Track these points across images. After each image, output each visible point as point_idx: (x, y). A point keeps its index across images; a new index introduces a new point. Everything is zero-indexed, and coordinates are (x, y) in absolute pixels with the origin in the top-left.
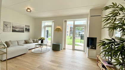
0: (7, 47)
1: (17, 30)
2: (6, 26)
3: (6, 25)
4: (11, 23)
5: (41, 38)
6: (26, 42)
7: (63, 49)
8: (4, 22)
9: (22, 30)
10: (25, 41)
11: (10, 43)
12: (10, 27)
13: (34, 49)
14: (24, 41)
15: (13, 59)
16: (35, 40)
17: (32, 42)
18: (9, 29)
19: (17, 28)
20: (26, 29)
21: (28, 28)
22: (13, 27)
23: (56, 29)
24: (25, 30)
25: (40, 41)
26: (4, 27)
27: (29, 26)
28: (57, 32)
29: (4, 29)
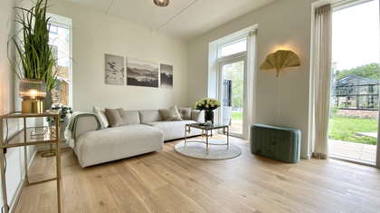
0: (109, 126)
1: (139, 79)
2: (112, 67)
3: (111, 63)
4: (122, 58)
5: (206, 102)
6: (163, 117)
7: (309, 155)
8: (106, 56)
9: (154, 79)
10: (160, 111)
11: (117, 115)
12: (122, 70)
13: (183, 141)
14: (157, 113)
15: (113, 169)
16: (189, 111)
17: (179, 116)
18: (119, 75)
19: (138, 74)
20: (163, 76)
21: (167, 74)
22: (129, 71)
23: (267, 61)
24: (159, 79)
25: (203, 112)
26: (106, 70)
27: (170, 68)
28: (274, 70)
29: (107, 77)
